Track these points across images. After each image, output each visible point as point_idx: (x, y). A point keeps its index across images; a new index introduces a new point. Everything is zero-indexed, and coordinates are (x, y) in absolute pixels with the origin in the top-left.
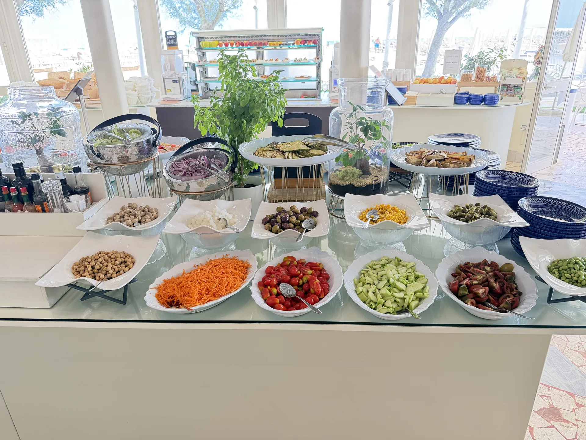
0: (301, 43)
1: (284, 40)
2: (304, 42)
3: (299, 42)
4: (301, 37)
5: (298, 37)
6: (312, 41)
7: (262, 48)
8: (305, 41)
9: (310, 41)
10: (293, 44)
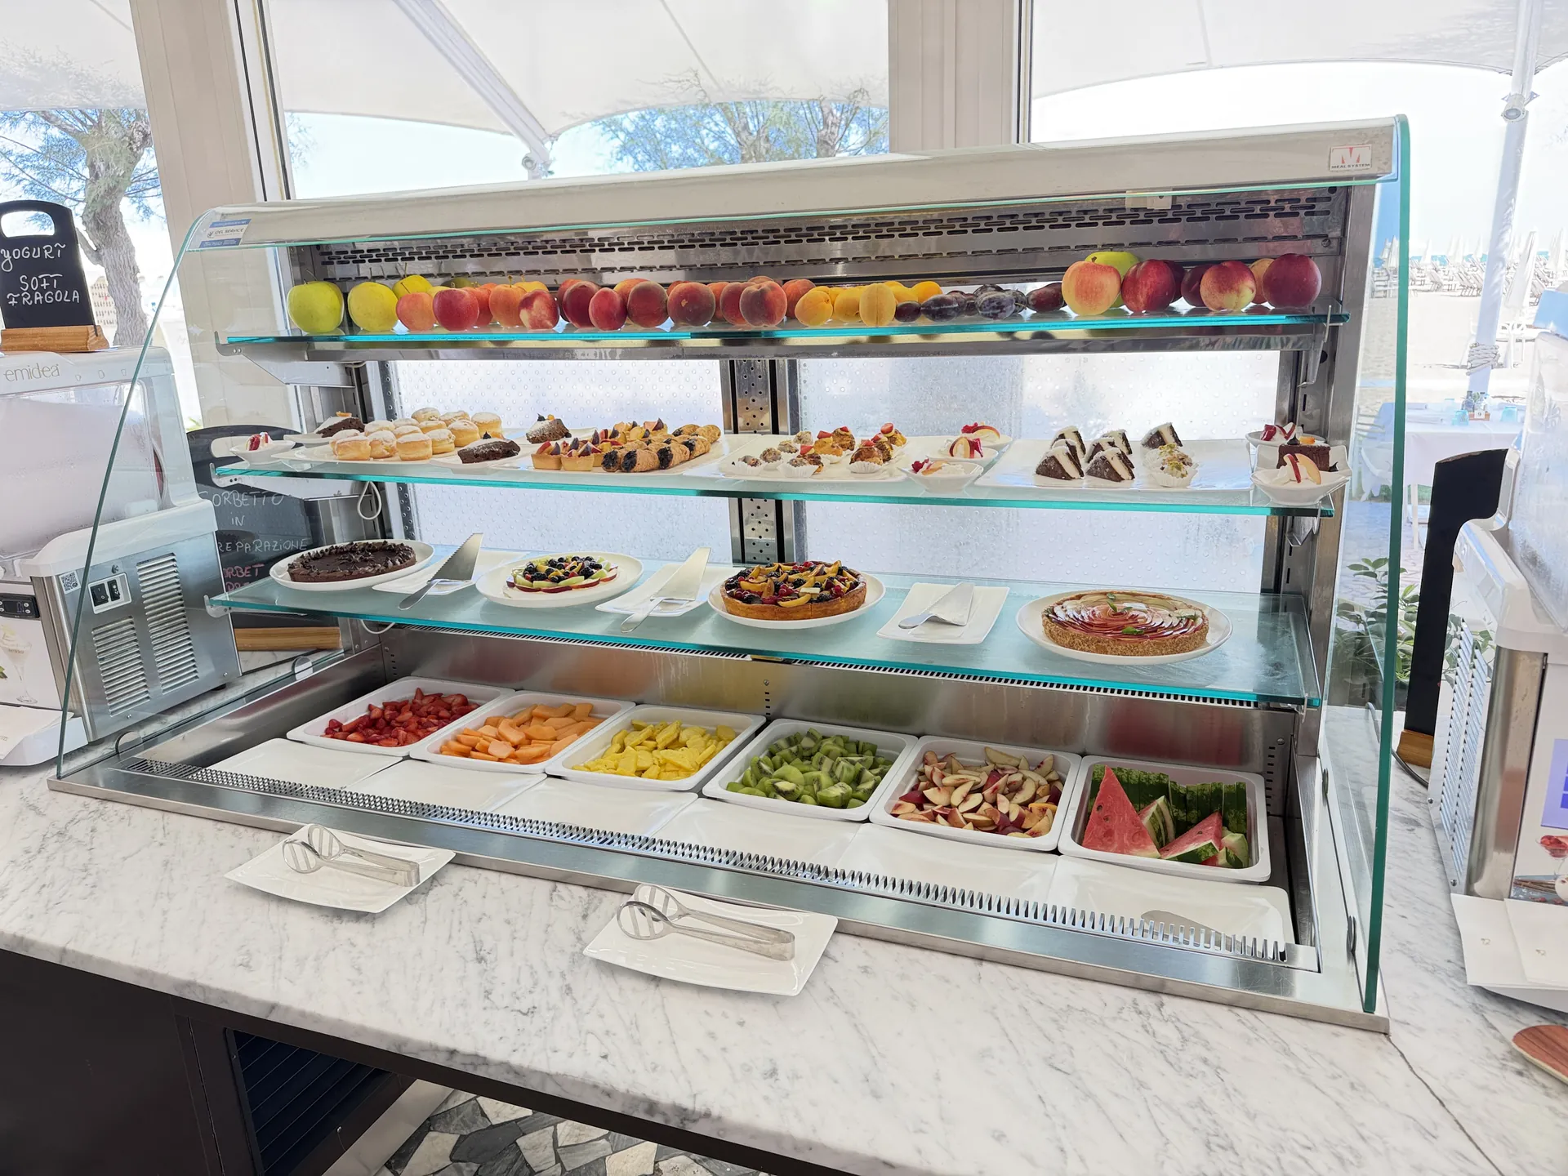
0: (1127, 287)
1: (959, 266)
2: (1166, 277)
3: (1111, 285)
4: (1128, 231)
5: (1100, 234)
6: (1262, 268)
7: (772, 341)
8: (1176, 267)
9: (1230, 272)
10: (1049, 304)
